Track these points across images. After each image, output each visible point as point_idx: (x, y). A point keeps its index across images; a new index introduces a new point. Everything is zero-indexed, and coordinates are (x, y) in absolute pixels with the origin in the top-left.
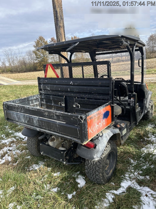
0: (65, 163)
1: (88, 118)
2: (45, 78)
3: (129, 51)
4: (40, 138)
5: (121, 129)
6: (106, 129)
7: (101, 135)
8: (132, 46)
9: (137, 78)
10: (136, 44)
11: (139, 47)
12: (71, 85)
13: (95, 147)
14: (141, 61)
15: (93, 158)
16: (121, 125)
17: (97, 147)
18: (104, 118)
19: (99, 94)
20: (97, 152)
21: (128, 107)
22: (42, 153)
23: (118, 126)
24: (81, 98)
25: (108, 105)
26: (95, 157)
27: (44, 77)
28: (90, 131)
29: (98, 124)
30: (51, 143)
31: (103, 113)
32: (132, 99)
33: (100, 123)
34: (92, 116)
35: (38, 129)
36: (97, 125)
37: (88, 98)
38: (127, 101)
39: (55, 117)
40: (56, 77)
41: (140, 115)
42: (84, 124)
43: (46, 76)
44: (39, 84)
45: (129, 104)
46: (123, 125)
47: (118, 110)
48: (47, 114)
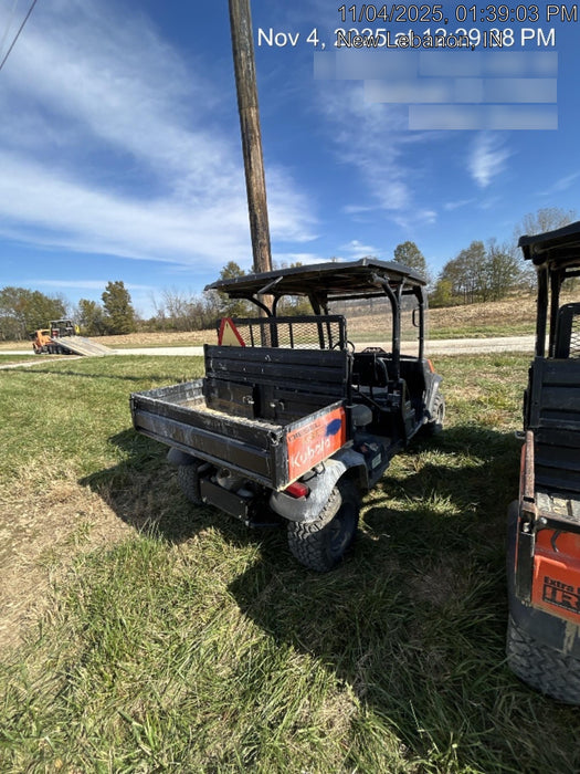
0: (247, 523)
1: (289, 435)
2: (220, 347)
3: (388, 293)
4: (200, 469)
5: (369, 456)
6: (331, 458)
7: (320, 469)
8: (396, 284)
9: (408, 348)
10: (405, 280)
11: (414, 287)
12: (267, 362)
13: (307, 496)
14: (417, 312)
15: (303, 519)
16: (371, 447)
17: (312, 495)
18: (327, 435)
19: (323, 383)
20: (312, 505)
21: (386, 409)
22: (204, 500)
23: (364, 449)
24: (287, 389)
25: (337, 407)
26: (306, 515)
27: (215, 343)
28: (293, 462)
29: (313, 447)
30: (221, 481)
31: (326, 423)
32: (395, 393)
33: (318, 446)
34: (297, 431)
35: (192, 453)
36: (309, 451)
37: (300, 391)
38: (385, 396)
39: (225, 431)
40: (239, 345)
41: (413, 427)
42: (280, 449)
43: (220, 342)
44: (207, 358)
45: (389, 404)
46: (374, 447)
47: (365, 415)
48: (209, 422)
